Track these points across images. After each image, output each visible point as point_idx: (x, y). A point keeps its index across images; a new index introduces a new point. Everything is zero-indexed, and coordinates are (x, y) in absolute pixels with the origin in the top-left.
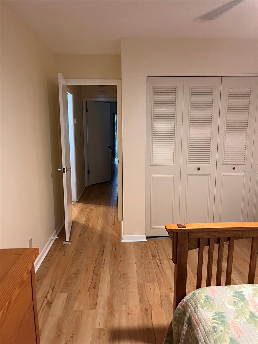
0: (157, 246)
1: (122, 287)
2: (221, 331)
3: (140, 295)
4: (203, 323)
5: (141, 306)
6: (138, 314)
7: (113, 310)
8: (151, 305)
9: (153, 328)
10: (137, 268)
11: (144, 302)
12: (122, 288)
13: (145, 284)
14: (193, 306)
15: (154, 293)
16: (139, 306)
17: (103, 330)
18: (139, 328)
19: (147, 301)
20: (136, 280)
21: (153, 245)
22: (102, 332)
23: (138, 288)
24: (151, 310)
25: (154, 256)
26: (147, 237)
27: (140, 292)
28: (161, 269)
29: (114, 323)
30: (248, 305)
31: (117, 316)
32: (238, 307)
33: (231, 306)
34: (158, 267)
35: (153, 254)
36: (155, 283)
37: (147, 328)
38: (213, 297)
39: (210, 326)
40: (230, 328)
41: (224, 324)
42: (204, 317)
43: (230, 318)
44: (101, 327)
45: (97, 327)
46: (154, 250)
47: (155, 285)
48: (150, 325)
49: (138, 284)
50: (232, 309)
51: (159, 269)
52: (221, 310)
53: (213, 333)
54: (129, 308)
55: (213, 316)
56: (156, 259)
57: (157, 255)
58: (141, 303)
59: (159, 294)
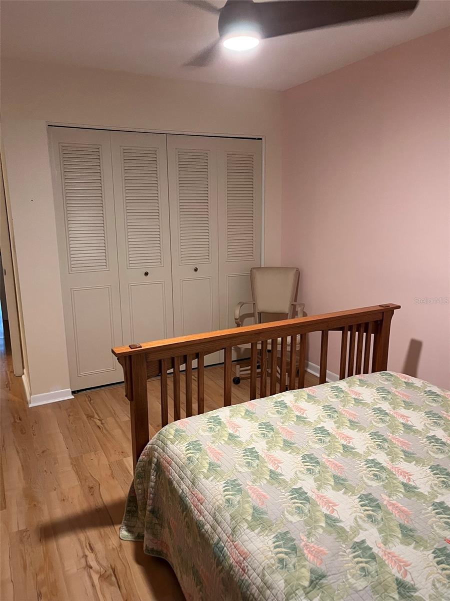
0: (92, 401)
1: (45, 469)
2: (198, 459)
3: (77, 473)
4: (176, 459)
5: (82, 486)
6: (79, 496)
7: (36, 503)
8: (96, 481)
9: (105, 506)
10: (65, 438)
11: (85, 480)
12: (45, 471)
13: (83, 456)
14: (161, 447)
15: (99, 464)
16: (79, 487)
17: (26, 531)
18: (84, 512)
19: (91, 477)
20: (67, 455)
21: (85, 401)
22: (24, 534)
23: (72, 464)
24: (98, 486)
25: (90, 417)
26: (73, 393)
27: (76, 469)
28: (104, 431)
29: (42, 518)
30: (226, 427)
31: (45, 508)
32: (215, 432)
33: (205, 433)
34: (99, 430)
35: (87, 415)
36: (98, 452)
37: (97, 510)
38: (184, 429)
39: (184, 458)
40: (208, 453)
41: (201, 452)
42: (175, 452)
43: (206, 444)
44: (22, 528)
45: (15, 529)
46: (88, 408)
47: (99, 454)
48: (100, 505)
49: (71, 459)
50: (208, 436)
51: (102, 432)
52: (194, 439)
53: (189, 463)
54: (62, 494)
55: (186, 447)
56: (95, 420)
57: (95, 413)
58: (81, 482)
59: (107, 463)
